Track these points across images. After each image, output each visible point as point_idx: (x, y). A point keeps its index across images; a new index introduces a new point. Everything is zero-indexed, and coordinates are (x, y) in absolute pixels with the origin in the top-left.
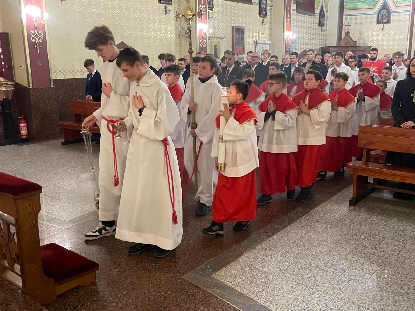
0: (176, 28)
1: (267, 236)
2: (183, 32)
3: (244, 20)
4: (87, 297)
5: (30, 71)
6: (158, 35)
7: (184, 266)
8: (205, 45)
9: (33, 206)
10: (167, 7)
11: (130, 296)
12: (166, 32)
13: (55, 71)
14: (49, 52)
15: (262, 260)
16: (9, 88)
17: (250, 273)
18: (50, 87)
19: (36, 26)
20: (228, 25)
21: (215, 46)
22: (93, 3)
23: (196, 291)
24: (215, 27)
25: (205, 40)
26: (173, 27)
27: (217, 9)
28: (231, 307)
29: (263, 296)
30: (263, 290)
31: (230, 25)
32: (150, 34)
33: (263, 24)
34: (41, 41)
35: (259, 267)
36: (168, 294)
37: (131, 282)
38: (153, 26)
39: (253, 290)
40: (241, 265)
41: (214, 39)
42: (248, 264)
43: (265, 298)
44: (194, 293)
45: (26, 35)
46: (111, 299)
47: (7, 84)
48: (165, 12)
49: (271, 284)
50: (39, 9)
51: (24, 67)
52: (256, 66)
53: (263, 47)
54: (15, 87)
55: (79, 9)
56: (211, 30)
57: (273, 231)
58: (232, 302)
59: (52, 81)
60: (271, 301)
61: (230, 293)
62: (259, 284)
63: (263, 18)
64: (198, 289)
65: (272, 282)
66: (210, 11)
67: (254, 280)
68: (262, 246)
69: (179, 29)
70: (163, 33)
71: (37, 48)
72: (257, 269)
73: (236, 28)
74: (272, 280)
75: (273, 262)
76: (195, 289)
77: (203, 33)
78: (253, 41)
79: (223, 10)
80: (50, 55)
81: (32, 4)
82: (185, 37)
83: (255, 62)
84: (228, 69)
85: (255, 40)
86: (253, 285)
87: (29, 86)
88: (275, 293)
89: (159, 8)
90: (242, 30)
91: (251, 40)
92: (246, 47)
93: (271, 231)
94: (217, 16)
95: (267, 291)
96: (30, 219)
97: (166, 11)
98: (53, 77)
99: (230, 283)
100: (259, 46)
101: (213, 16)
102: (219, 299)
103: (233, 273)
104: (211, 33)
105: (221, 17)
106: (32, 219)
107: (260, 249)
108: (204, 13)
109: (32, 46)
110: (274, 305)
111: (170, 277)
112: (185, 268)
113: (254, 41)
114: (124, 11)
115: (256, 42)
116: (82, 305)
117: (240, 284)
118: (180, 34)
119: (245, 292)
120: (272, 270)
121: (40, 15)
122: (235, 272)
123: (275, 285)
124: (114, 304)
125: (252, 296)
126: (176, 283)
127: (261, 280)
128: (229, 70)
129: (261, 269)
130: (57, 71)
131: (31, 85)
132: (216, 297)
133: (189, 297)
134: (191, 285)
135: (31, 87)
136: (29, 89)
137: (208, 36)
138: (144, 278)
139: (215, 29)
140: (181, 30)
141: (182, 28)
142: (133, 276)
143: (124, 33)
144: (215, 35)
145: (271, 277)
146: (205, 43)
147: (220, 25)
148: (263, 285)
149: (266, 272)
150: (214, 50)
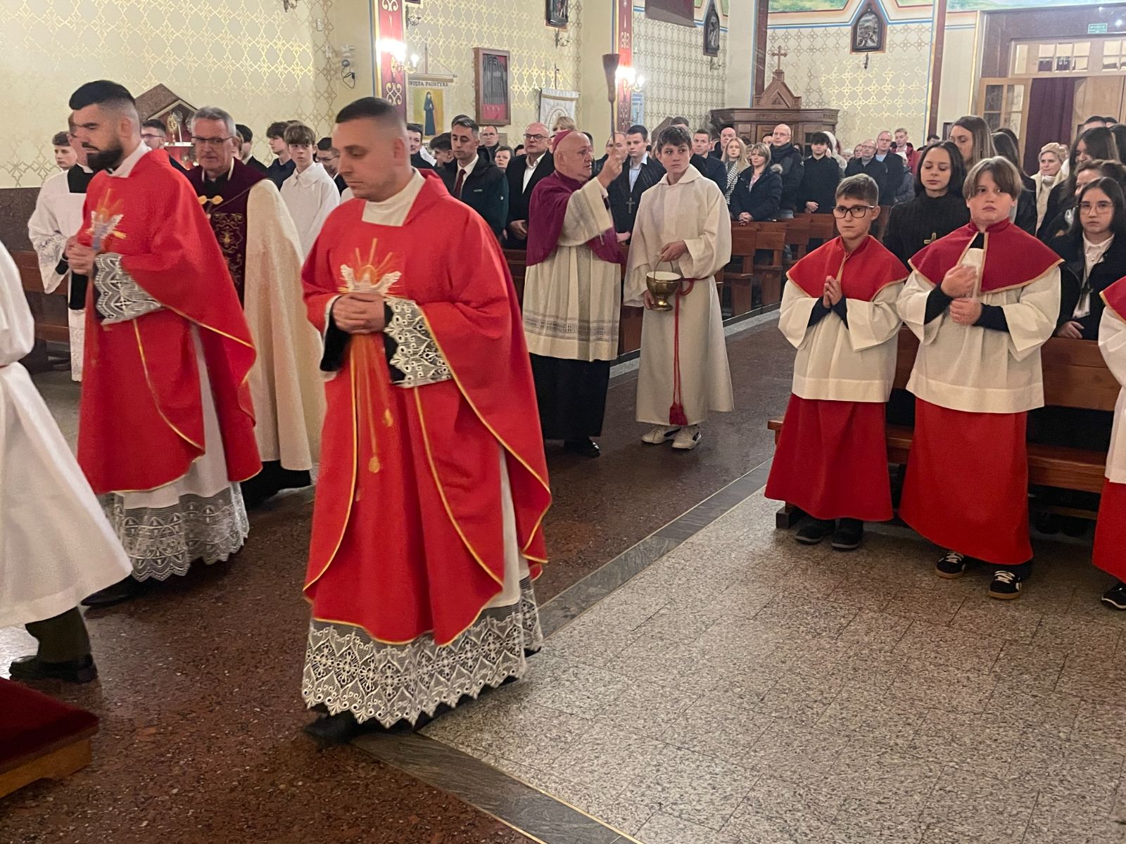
0: (317, 49)
1: (566, 616)
2: (336, 60)
3: (505, 32)
4: (65, 808)
6: (266, 69)
8: (399, 98)
11: (190, 800)
12: (289, 59)
15: (551, 682)
17: (521, 716)
20: (461, 44)
21: (429, 102)
23: (374, 773)
24: (426, 49)
25: (399, 86)
26: (308, 47)
28: (469, 808)
29: (553, 775)
30: (554, 760)
31: (466, 45)
32: (242, 65)
33: (557, 46)
35: (545, 700)
36: (298, 787)
37: (193, 760)
38: (249, 42)
39: (528, 761)
41: (424, 82)
43: (557, 780)
44: (370, 779)
46: (135, 811)
49: (576, 741)
52: (539, 160)
53: (559, 107)
56: (415, 58)
57: (583, 602)
58: (472, 796)
60: (574, 786)
61: (468, 773)
62: (543, 744)
63: (557, 29)
64: (381, 768)
65: (577, 737)
66: (410, 5)
67: (531, 736)
68: (554, 643)
69: (324, 52)
70: (281, 62)
72: (538, 704)
73: (484, 54)
74: (577, 732)
75: (581, 685)
76: (373, 769)
77: (392, 65)
78: (530, 89)
79: (448, 2)
82: (344, 75)
83: (534, 150)
84: (460, 168)
85: (536, 87)
86: (528, 748)
88: (586, 765)
90: (503, 60)
91: (525, 87)
92: (512, 106)
93: (577, 604)
94: (432, 20)
95: (564, 762)
97: (286, 1)
99: (468, 746)
100: (549, 104)
101: (419, 18)
103: (475, 720)
104: (415, 65)
105: (444, 22)
107: (548, 653)
108: (395, 8)
110: (580, 798)
113: (535, 90)
115: (540, 94)
116: (51, 833)
117: (494, 747)
118: (328, 67)
119: (506, 768)
120: (577, 707)
122: (480, 716)
123: (585, 744)
124: (145, 823)
125: (524, 779)
126: (319, 755)
127: (548, 735)
128: (463, 172)
129: (549, 704)
132: (428, 786)
133: (355, 792)
137: (407, 75)
138: (230, 748)
139: (426, 54)
140: (330, 55)
141: (334, 51)
142: (199, 743)
143: (165, 59)
144: (426, 73)
145: (574, 724)
146: (398, 94)
147: (441, 43)
148: (553, 747)
149: (561, 713)
150: (424, 113)
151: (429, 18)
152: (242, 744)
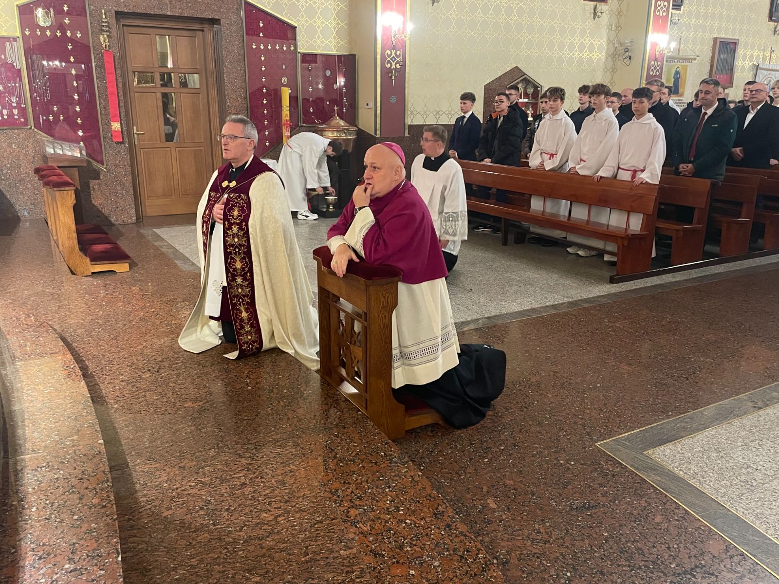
0: (609, 41)
1: (755, 407)
2: (621, 48)
3: (738, 27)
4: (447, 441)
5: (379, 112)
6: (576, 55)
7: (597, 428)
8: (658, 71)
9: (388, 297)
10: (598, 6)
11: (510, 455)
12: (591, 48)
13: (412, 112)
14: (408, 83)
15: (742, 445)
16: (350, 136)
17: (719, 462)
18: (404, 137)
19: (394, 42)
20: (705, 36)
21: (677, 73)
22: (479, 4)
23: (618, 470)
24: (681, 39)
25: (659, 63)
26: (604, 42)
27: (688, 7)
28: (681, 507)
29: (741, 503)
30: (743, 494)
31: (709, 36)
32: (563, 54)
33: (774, 34)
34: (398, 66)
35: (737, 455)
36: (571, 465)
37: (512, 434)
38: (570, 39)
39: (723, 490)
40: (702, 446)
41: (676, 61)
42: (716, 447)
43: (745, 507)
44: (615, 472)
45: (379, 57)
46: (481, 452)
47: (348, 130)
48: (593, 15)
49: (759, 487)
50: (400, 18)
51: (371, 105)
52: (759, 107)
53: (770, 76)
54: (357, 134)
55: (457, 15)
56: (673, 45)
57: (768, 400)
58: (683, 500)
59: (407, 127)
60: (757, 514)
61: (680, 487)
62: (735, 482)
64: (622, 468)
65: (760, 485)
66: (674, 12)
67: (726, 475)
68: (744, 422)
69: (614, 44)
70: (586, 51)
71: (391, 76)
72: (732, 457)
73: (720, 42)
74: (760, 481)
75: (764, 452)
76: (617, 467)
77: (657, 50)
78: (751, 64)
79: (700, 9)
80: (408, 87)
81: (391, 10)
82: (624, 57)
83: (755, 100)
84: (703, 111)
85: (755, 63)
86: (724, 482)
87: (376, 133)
88: (766, 503)
89: (584, 9)
90: (732, 46)
91: (747, 63)
92: (735, 75)
93: (763, 401)
94: (687, 20)
95: (750, 497)
96: (383, 316)
97: (595, 14)
98: (409, 122)
99: (681, 470)
100: (763, 74)
101: (679, 20)
102: (659, 490)
103: (686, 456)
104: (672, 50)
105: (695, 21)
106: (385, 316)
107: (740, 427)
108: (664, 14)
109: (386, 73)
110: (761, 523)
111: (574, 440)
112: (600, 431)
113: (753, 65)
114: (526, 17)
115: (757, 67)
117: (699, 475)
118: (615, 52)
119: (707, 490)
120: (761, 465)
121: (401, 26)
122: (690, 454)
123: (766, 490)
124: (486, 460)
125: (721, 500)
126: (584, 450)
127: (739, 478)
128: (705, 113)
129: (740, 459)
130: (415, 113)
131: (378, 132)
132: (653, 486)
133: (606, 477)
134: (609, 459)
135: (378, 136)
136: (375, 137)
137: (665, 56)
138: (532, 433)
139: (680, 42)
140: (617, 45)
141: (620, 43)
142: (515, 426)
143: (521, 52)
144: (678, 54)
145: (759, 476)
146: (658, 68)
147: (691, 35)
148: (741, 486)
149: (749, 467)
150: (673, 80)
151: (685, 20)
152: (539, 433)
